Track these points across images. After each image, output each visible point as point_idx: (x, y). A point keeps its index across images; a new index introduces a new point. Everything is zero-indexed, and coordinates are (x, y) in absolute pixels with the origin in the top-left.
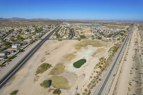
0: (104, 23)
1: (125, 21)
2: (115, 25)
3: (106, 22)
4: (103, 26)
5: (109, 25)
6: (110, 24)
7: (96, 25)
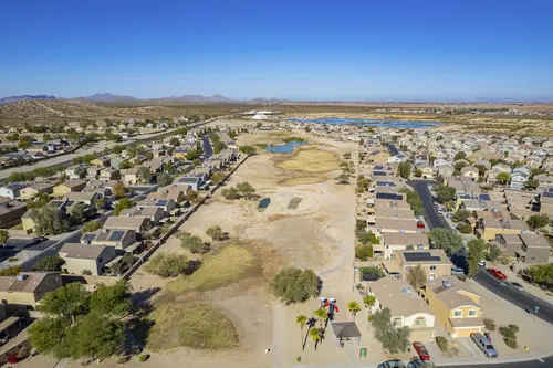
0: (450, 113)
1: (540, 103)
2: (507, 117)
3: (457, 107)
4: (447, 123)
5: (478, 120)
6: (478, 116)
7: (406, 118)
